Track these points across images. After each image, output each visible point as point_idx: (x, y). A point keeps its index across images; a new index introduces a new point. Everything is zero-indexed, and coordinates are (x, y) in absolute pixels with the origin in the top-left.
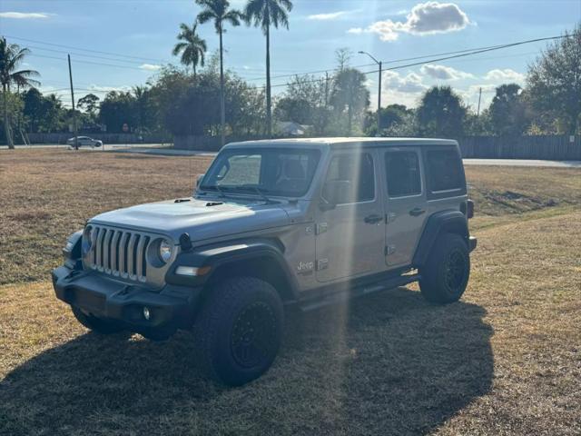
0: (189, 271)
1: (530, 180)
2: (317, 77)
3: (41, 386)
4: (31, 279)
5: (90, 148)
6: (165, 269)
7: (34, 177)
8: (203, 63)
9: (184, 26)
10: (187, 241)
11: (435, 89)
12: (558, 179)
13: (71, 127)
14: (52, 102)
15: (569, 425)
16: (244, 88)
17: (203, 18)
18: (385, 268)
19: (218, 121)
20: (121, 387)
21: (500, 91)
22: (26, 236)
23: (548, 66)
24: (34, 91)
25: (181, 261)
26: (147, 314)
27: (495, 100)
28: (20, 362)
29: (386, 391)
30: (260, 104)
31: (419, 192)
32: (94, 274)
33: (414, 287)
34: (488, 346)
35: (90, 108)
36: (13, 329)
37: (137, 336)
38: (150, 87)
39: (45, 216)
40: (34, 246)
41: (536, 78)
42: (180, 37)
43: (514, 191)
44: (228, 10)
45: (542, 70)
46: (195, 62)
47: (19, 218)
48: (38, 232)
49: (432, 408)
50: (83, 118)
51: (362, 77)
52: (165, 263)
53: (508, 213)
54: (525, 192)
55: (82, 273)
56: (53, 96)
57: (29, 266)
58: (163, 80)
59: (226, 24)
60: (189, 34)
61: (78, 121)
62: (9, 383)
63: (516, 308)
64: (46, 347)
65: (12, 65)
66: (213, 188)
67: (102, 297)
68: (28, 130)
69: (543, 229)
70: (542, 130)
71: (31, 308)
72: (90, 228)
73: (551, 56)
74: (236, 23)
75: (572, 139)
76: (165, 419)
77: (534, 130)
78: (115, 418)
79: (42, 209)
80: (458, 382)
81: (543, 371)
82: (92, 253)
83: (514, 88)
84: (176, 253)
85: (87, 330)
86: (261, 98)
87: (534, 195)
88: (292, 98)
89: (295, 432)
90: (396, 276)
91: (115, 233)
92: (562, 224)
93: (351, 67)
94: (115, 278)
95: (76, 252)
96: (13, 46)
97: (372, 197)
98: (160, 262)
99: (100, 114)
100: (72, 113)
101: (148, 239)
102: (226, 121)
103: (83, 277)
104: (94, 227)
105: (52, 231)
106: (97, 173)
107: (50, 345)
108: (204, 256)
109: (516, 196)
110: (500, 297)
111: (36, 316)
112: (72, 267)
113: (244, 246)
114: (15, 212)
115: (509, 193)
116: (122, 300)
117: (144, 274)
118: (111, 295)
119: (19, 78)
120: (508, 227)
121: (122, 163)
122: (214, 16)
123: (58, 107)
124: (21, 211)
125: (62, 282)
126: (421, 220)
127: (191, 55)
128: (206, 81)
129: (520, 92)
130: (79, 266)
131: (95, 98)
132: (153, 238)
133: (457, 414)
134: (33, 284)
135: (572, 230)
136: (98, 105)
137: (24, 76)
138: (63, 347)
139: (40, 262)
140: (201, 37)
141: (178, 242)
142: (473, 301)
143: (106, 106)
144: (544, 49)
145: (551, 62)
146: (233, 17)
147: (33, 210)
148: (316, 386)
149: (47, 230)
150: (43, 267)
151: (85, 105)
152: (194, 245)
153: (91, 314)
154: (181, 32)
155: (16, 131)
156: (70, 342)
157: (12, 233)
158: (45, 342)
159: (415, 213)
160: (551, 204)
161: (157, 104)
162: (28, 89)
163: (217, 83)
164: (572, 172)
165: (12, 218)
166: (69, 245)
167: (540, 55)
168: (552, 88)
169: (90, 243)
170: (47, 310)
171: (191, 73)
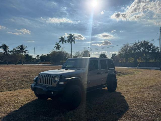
0: (62, 83)
1: (121, 70)
2: (81, 51)
3: (27, 110)
4: (25, 88)
5: (37, 65)
6: (56, 83)
7: (27, 69)
8: (60, 49)
9: (56, 43)
10: (61, 77)
11: (102, 54)
12: (126, 70)
13: (34, 61)
14: (31, 57)
15: (150, 117)
16: (67, 54)
17: (60, 41)
18: (101, 84)
19: (62, 60)
20: (46, 110)
21: (113, 55)
22: (25, 79)
23: (122, 50)
24: (27, 55)
25: (60, 81)
26: (52, 93)
27: (112, 56)
28: (22, 105)
29: (106, 110)
30: (70, 57)
31: (107, 68)
32: (40, 85)
33: (106, 88)
34: (125, 100)
35: (38, 58)
36: (21, 98)
37: (49, 99)
38: (49, 54)
39: (29, 76)
40: (26, 81)
41: (120, 52)
42: (56, 45)
43: (119, 72)
44: (64, 40)
45: (121, 51)
46: (58, 49)
47: (23, 76)
48: (27, 79)
49: (117, 114)
50: (37, 59)
51: (89, 52)
52: (56, 82)
53: (118, 75)
54: (121, 72)
55: (37, 85)
56: (31, 55)
57: (25, 85)
58: (52, 52)
59: (64, 43)
60: (57, 44)
61: (35, 60)
62: (20, 110)
63: (127, 92)
64: (28, 102)
65: (24, 49)
66: (66, 67)
67: (42, 89)
68: (26, 62)
69: (126, 78)
70: (122, 61)
71: (25, 94)
72: (40, 75)
73: (122, 48)
74: (66, 42)
75: (127, 63)
76: (56, 118)
77: (120, 61)
78: (45, 118)
79: (28, 74)
80: (121, 108)
81: (139, 105)
82: (40, 80)
83: (115, 54)
84: (59, 79)
85: (38, 98)
86: (70, 55)
87: (123, 72)
88: (76, 56)
89: (87, 120)
90: (102, 86)
91: (45, 76)
92: (130, 77)
93: (87, 50)
94: (45, 85)
95: (36, 80)
96: (24, 46)
97: (98, 69)
98: (55, 81)
99: (40, 59)
100: (35, 59)
101: (53, 76)
102: (64, 59)
103: (38, 85)
104: (41, 74)
105: (30, 79)
106: (39, 68)
107: (29, 101)
108: (66, 80)
109: (119, 73)
110: (123, 90)
111: (26, 95)
112: (35, 84)
113: (74, 78)
114: (23, 75)
115: (118, 72)
116: (47, 90)
117: (52, 84)
118: (44, 89)
119: (25, 52)
120: (119, 78)
121: (44, 67)
122: (62, 41)
123: (32, 57)
124: (24, 75)
125: (33, 87)
126: (107, 74)
127: (58, 48)
128: (60, 52)
129: (116, 55)
130: (37, 83)
131: (39, 56)
132: (54, 76)
133: (124, 115)
134: (26, 89)
135: (132, 78)
136: (39, 57)
137: (26, 51)
138: (32, 102)
139: (28, 85)
140: (60, 45)
141: (59, 77)
142: (118, 91)
143: (41, 57)
144: (121, 47)
145: (123, 49)
146: (65, 41)
147: (26, 75)
148: (90, 110)
149: (29, 78)
150: (28, 86)
151: (37, 57)
152: (63, 77)
153: (39, 94)
154: (56, 44)
155: (24, 62)
156: (34, 101)
157: (22, 79)
158: (28, 101)
159: (106, 73)
160: (126, 74)
161: (51, 57)
162: (26, 54)
163: (62, 53)
164: (128, 69)
165: (22, 76)
166: (35, 79)
167: (120, 48)
168: (123, 54)
169: (39, 78)
170: (29, 94)
171: (57, 51)
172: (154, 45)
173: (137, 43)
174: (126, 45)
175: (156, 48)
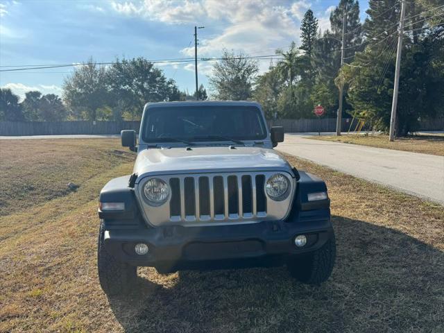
41: (70, 87)
70: (75, 118)
77: (71, 118)
132: (267, 175)
172: (162, 74)
173: (121, 62)
174: (87, 66)
175: (169, 83)
